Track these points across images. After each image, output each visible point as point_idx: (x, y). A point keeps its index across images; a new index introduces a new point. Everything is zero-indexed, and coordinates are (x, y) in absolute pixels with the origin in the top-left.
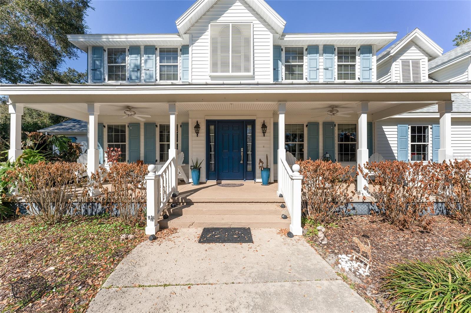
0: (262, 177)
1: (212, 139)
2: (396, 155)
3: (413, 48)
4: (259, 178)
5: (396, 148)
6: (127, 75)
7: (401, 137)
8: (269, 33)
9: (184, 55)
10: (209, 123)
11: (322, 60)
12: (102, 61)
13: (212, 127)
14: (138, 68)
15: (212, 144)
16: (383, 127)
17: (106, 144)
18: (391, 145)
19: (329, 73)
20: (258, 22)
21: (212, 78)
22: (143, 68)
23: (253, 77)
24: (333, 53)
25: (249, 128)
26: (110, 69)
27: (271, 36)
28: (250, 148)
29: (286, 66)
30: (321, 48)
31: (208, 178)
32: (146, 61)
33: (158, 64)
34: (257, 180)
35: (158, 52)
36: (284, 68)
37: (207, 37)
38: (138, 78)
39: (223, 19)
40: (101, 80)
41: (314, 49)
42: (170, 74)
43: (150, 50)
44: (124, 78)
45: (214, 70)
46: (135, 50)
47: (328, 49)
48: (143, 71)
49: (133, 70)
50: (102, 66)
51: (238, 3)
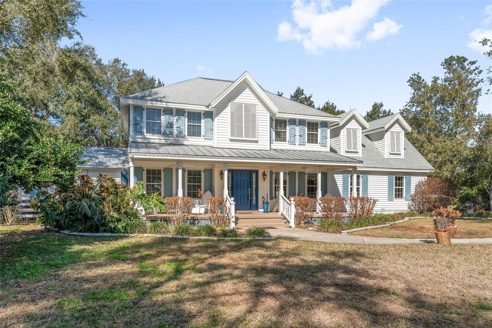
0: (264, 208)
1: (230, 182)
2: (341, 194)
4: (260, 209)
5: (342, 190)
6: (162, 131)
7: (344, 182)
8: (267, 112)
9: (207, 119)
10: (229, 171)
11: (297, 129)
12: (142, 118)
13: (230, 174)
14: (170, 125)
15: (230, 186)
16: (334, 175)
17: (145, 184)
18: (339, 188)
19: (302, 138)
20: (260, 104)
22: (175, 126)
23: (257, 142)
24: (305, 125)
25: (254, 175)
26: (148, 124)
27: (269, 114)
28: (254, 189)
29: (275, 132)
30: (297, 121)
32: (177, 120)
33: (187, 124)
34: (260, 210)
35: (186, 114)
36: (274, 133)
37: (228, 111)
38: (171, 133)
39: (238, 100)
40: (141, 133)
41: (293, 122)
42: (195, 131)
43: (180, 112)
44: (159, 132)
45: (232, 135)
46: (168, 111)
47: (302, 122)
48: (175, 128)
49: (167, 127)
50: (142, 122)
51: (247, 90)
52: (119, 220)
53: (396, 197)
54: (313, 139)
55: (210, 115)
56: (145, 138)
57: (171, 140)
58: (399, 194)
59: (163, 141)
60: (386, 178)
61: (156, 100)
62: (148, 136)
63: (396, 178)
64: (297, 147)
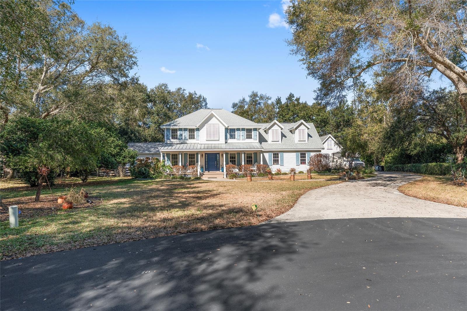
1: (207, 159)
2: (268, 163)
3: (276, 125)
4: (221, 170)
5: (268, 161)
6: (178, 138)
7: (270, 156)
8: (223, 126)
9: (197, 131)
10: (206, 154)
11: (241, 133)
12: (169, 133)
13: (207, 155)
14: (181, 135)
15: (207, 160)
16: (264, 153)
17: (171, 160)
19: (244, 137)
20: (220, 123)
21: (207, 140)
23: (219, 140)
24: (244, 131)
25: (218, 155)
26: (172, 135)
27: (224, 128)
28: (218, 161)
29: (229, 135)
30: (241, 129)
31: (205, 171)
32: (184, 133)
33: (188, 134)
35: (188, 130)
37: (205, 127)
38: (182, 139)
39: (209, 123)
40: (170, 139)
41: (238, 130)
42: (192, 137)
43: (185, 130)
44: (177, 138)
45: (207, 138)
46: (181, 130)
47: (243, 129)
48: (183, 136)
49: (180, 136)
50: (170, 135)
51: (214, 118)
52: (154, 174)
53: (301, 163)
54: (249, 137)
55: (198, 129)
56: (171, 141)
57: (182, 141)
58: (303, 162)
59: (178, 142)
60: (294, 154)
61: (175, 126)
62: (172, 140)
63: (301, 154)
64: (241, 141)
